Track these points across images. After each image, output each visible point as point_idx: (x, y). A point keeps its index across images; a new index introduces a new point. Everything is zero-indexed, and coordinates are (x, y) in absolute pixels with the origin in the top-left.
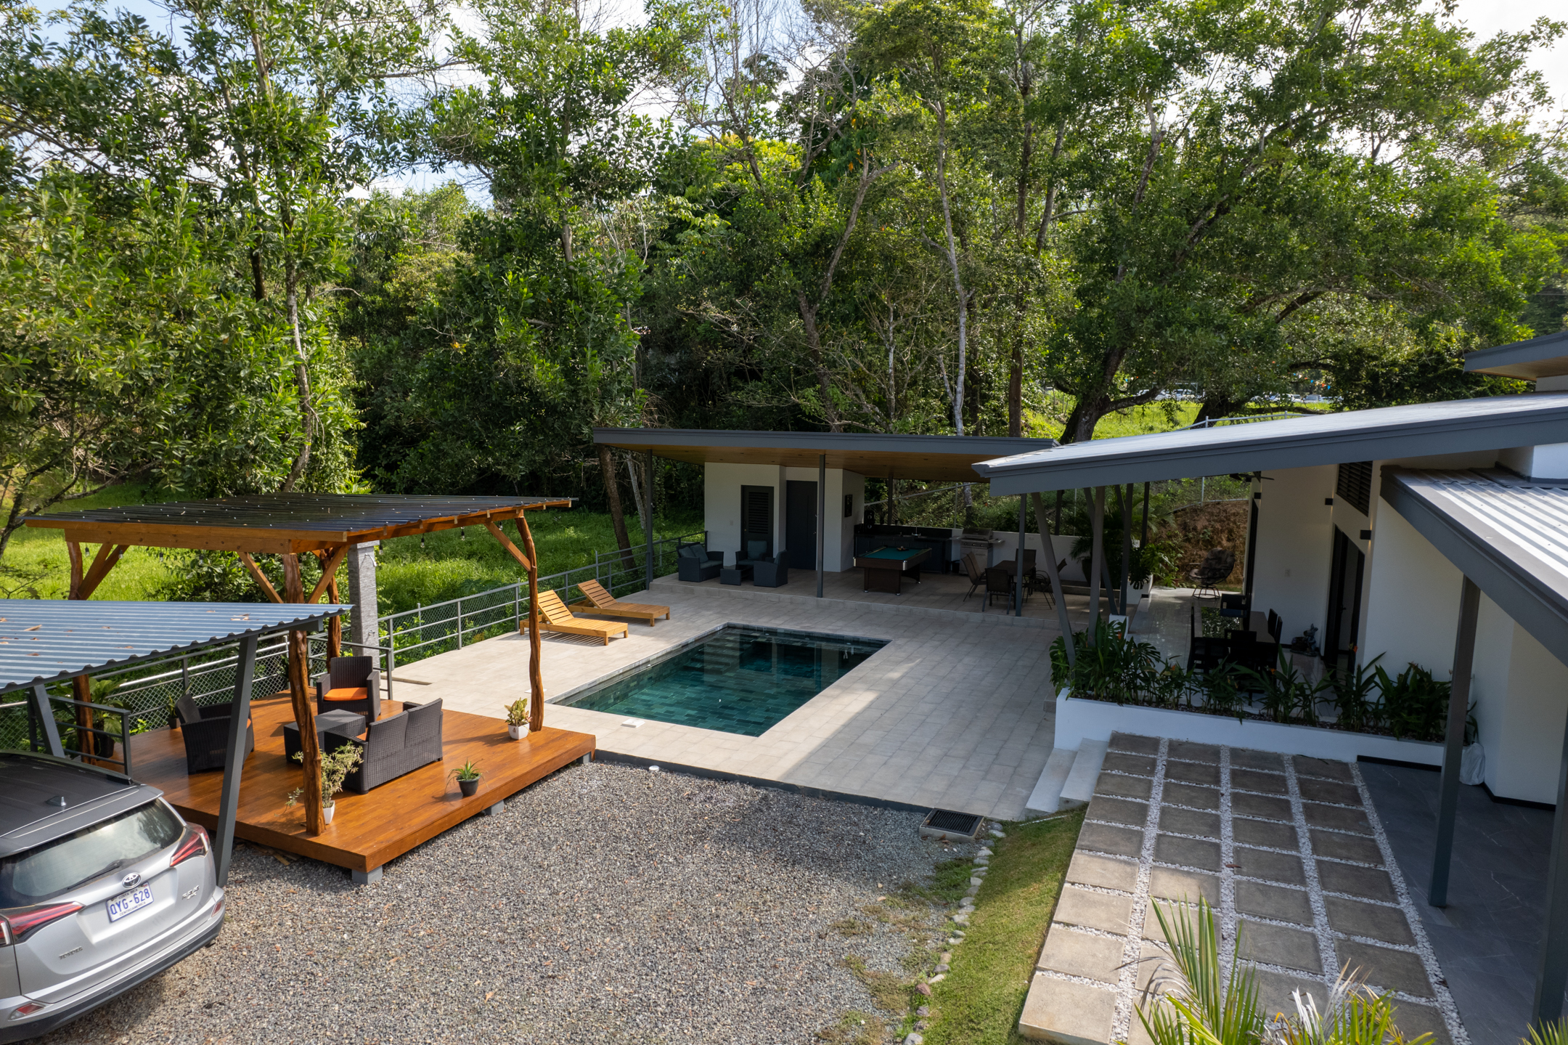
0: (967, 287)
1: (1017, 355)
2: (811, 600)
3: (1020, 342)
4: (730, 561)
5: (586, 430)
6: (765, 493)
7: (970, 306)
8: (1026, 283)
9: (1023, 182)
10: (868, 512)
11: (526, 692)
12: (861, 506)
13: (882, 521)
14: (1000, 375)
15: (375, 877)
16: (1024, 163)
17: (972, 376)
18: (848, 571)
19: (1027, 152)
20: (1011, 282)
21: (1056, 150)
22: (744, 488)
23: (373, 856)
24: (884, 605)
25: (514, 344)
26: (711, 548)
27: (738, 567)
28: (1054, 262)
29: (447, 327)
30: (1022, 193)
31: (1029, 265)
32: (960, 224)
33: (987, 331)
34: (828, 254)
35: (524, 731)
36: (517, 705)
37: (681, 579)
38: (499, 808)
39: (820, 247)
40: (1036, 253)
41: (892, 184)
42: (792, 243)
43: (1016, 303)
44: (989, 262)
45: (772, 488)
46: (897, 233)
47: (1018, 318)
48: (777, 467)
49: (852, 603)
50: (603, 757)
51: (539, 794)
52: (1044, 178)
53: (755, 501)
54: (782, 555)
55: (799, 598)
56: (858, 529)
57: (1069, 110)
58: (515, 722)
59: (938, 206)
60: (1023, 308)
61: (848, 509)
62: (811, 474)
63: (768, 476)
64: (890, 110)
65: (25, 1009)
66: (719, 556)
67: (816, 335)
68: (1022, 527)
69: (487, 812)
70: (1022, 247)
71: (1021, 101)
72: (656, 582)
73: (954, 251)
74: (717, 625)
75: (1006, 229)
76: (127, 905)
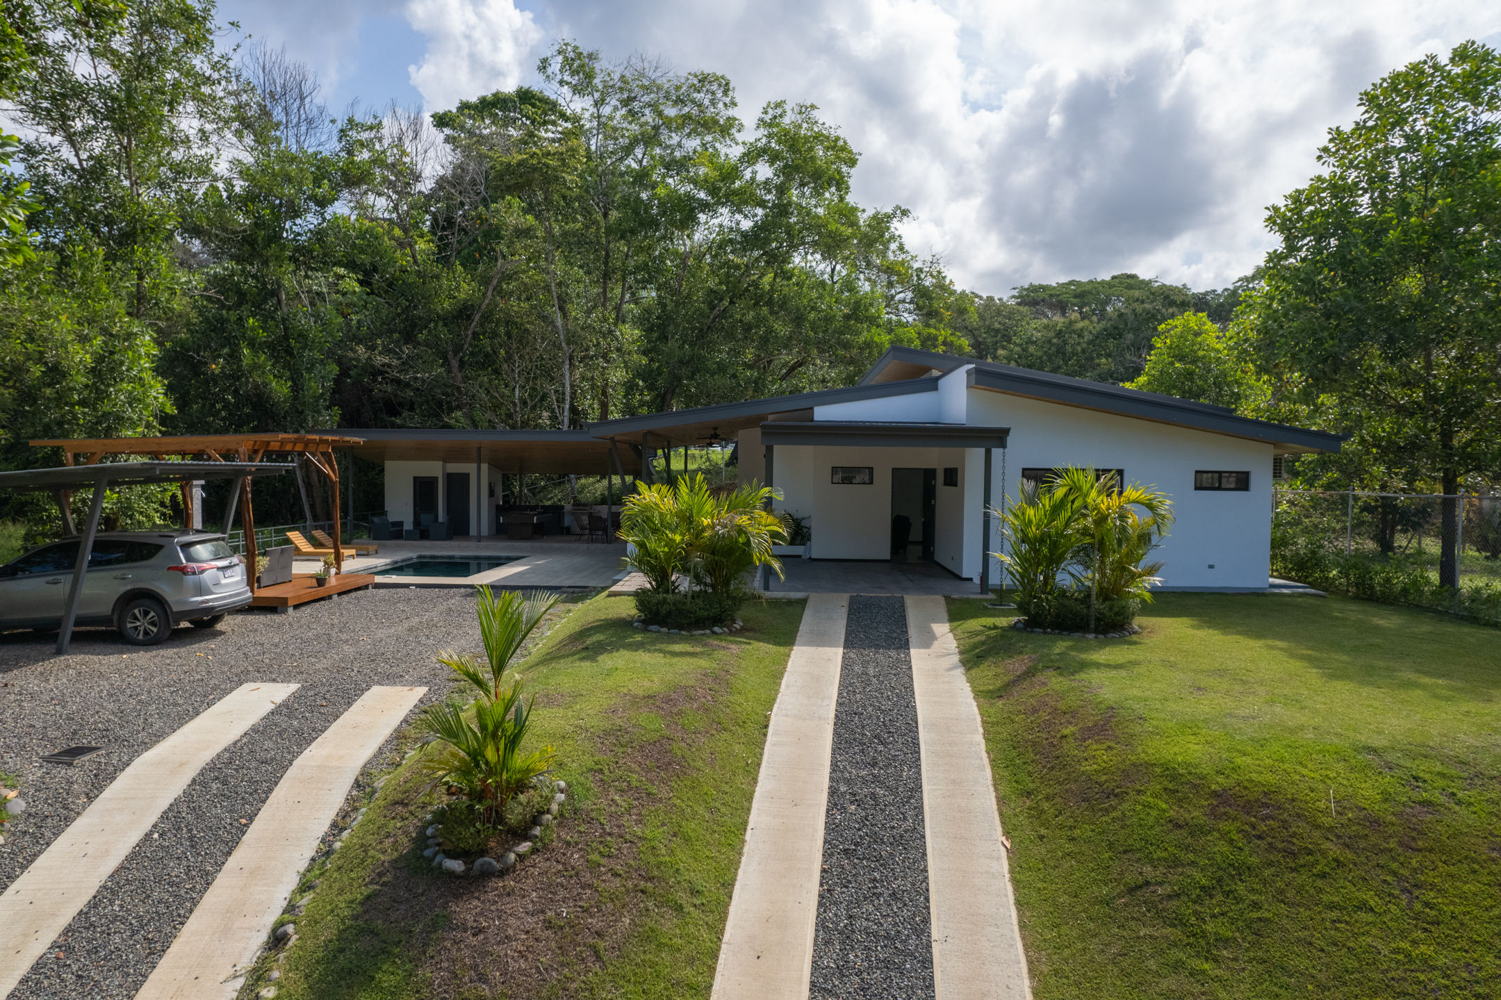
0: (568, 344)
1: (604, 393)
2: (474, 544)
3: (607, 384)
4: (408, 525)
6: (432, 482)
7: (571, 358)
8: (609, 344)
9: (606, 276)
10: (505, 495)
12: (500, 491)
13: (515, 501)
14: (593, 409)
16: (606, 263)
17: (573, 410)
18: (493, 535)
19: (607, 256)
20: (599, 343)
21: (627, 255)
22: (415, 479)
23: (292, 598)
24: (523, 544)
25: (255, 366)
26: (393, 520)
27: (414, 529)
28: (630, 333)
29: (202, 354)
30: (605, 283)
31: (610, 332)
32: (563, 302)
33: (583, 378)
34: (469, 317)
35: (333, 569)
39: (464, 312)
40: (616, 324)
41: (516, 273)
42: (443, 309)
43: (603, 357)
44: (583, 329)
45: (437, 478)
46: (516, 306)
47: (604, 368)
48: (441, 463)
49: (501, 544)
51: (353, 594)
52: (619, 275)
53: (424, 488)
54: (444, 522)
55: (465, 544)
56: (499, 508)
57: (633, 232)
58: (328, 565)
59: (547, 288)
60: (608, 362)
61: (492, 493)
62: (465, 468)
63: (433, 469)
64: (512, 220)
65: (203, 602)
66: (401, 524)
67: (459, 375)
68: (610, 503)
70: (605, 320)
71: (603, 224)
73: (559, 322)
75: (595, 307)
76: (229, 573)
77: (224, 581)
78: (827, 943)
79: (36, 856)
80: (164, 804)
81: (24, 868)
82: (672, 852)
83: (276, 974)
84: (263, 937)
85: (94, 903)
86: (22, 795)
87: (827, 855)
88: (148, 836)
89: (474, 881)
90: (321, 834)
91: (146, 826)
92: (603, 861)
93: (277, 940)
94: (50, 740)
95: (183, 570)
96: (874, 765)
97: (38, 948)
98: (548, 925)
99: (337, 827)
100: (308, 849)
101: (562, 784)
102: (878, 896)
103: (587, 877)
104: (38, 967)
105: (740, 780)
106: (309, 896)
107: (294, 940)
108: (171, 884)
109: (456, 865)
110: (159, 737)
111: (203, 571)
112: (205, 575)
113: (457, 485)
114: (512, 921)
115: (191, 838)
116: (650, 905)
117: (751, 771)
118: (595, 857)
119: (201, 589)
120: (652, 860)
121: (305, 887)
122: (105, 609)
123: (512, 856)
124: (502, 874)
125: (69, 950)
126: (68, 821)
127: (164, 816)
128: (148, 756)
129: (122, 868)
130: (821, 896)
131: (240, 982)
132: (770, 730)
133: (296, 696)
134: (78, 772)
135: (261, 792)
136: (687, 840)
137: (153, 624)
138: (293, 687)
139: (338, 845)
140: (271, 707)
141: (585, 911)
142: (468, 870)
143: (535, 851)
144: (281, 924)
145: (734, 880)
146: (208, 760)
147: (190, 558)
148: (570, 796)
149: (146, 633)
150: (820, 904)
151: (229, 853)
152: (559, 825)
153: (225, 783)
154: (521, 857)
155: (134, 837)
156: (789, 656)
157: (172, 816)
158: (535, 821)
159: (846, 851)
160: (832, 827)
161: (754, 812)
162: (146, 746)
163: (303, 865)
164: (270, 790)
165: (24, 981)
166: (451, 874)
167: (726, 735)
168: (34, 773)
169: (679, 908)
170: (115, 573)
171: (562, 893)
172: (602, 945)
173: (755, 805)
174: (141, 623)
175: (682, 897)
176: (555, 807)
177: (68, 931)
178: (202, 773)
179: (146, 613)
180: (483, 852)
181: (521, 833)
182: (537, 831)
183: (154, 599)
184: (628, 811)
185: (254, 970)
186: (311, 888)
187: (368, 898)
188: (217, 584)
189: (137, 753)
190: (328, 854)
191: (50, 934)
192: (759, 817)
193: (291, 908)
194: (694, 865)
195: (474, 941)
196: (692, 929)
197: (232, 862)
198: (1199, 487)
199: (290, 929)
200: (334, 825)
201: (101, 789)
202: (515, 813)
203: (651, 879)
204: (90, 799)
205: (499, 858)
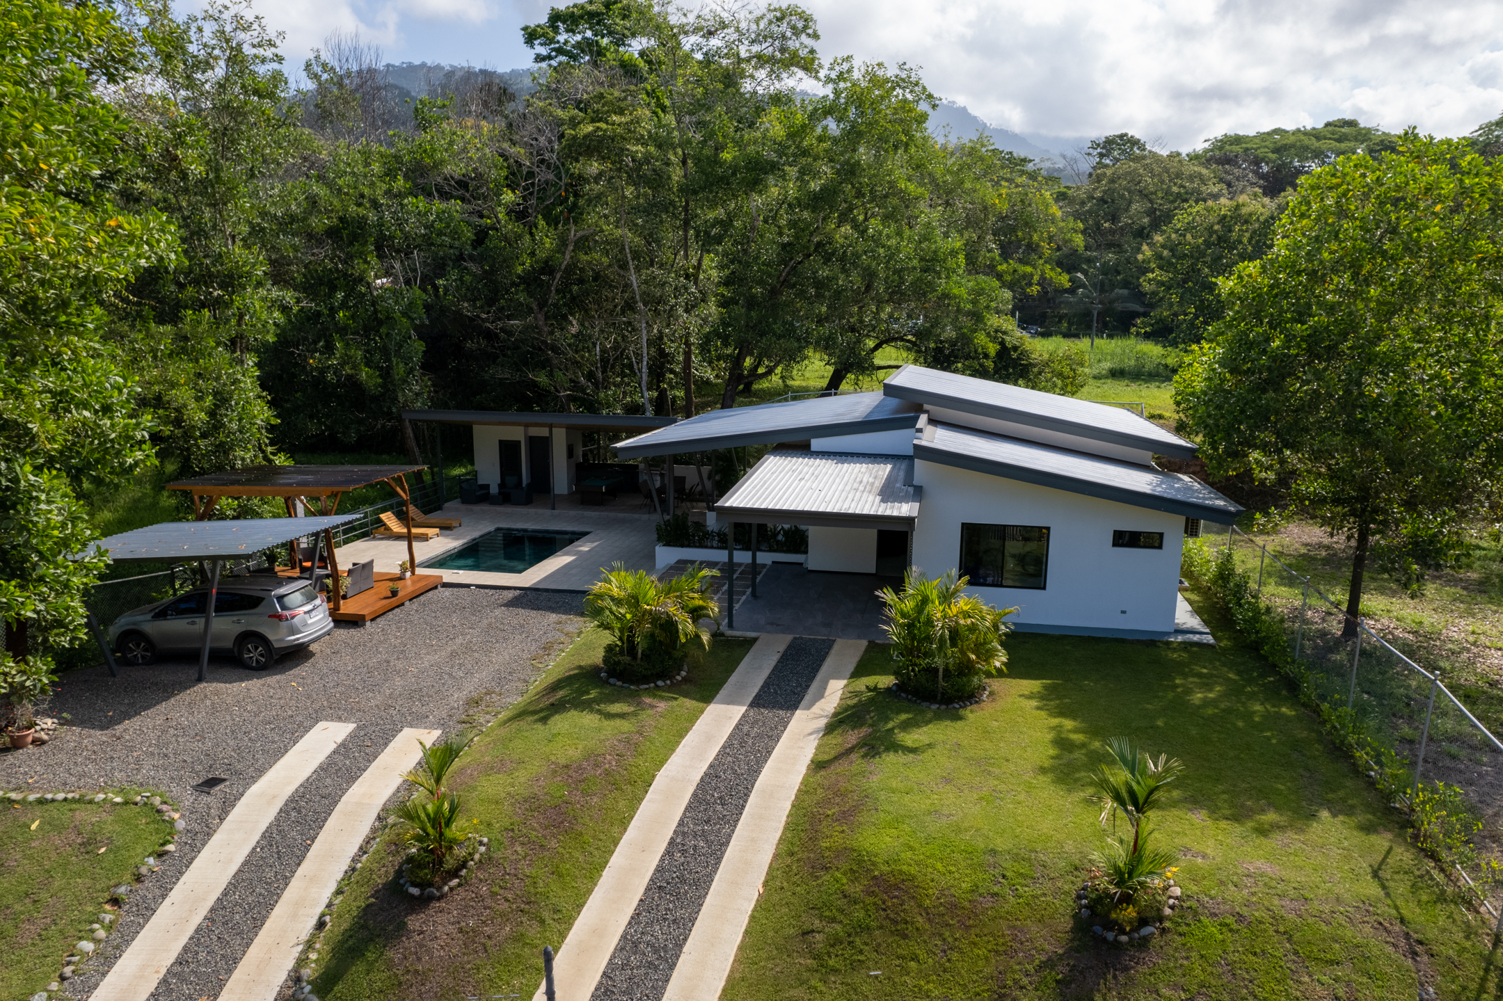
2: (548, 512)
4: (494, 490)
5: (394, 410)
6: (516, 444)
10: (585, 455)
11: (407, 557)
12: (579, 450)
15: (368, 623)
18: (571, 494)
22: (501, 442)
23: (369, 614)
24: (592, 514)
26: (480, 482)
27: (500, 493)
29: (301, 347)
34: (552, 273)
35: (408, 574)
36: (404, 563)
37: (463, 502)
38: (407, 603)
42: (524, 270)
45: (519, 442)
48: (522, 428)
49: (572, 513)
50: (446, 585)
51: (422, 598)
53: (508, 450)
54: (528, 485)
55: (540, 511)
56: (578, 466)
58: (404, 570)
61: (570, 452)
62: (544, 432)
63: (516, 433)
65: (295, 640)
66: (487, 487)
67: (545, 329)
69: (403, 604)
72: (447, 505)
74: (491, 528)
76: (314, 613)
77: (310, 622)
78: (622, 949)
79: (193, 859)
80: (263, 827)
81: (187, 867)
82: (547, 885)
83: (318, 946)
84: (313, 922)
85: (225, 893)
86: (183, 816)
87: (648, 889)
88: (254, 849)
89: (423, 902)
90: (352, 854)
91: (253, 843)
92: (502, 892)
93: (321, 925)
94: (196, 773)
95: (280, 618)
96: (707, 822)
97: (197, 919)
98: (461, 930)
99: (363, 850)
100: (344, 865)
101: (485, 840)
102: (665, 919)
103: (488, 902)
104: (197, 931)
105: (615, 829)
106: (340, 898)
107: (328, 927)
108: (267, 883)
109: (415, 891)
110: (261, 772)
111: (293, 617)
112: (295, 620)
113: (540, 448)
114: (440, 928)
115: (278, 852)
116: (524, 919)
117: (624, 824)
118: (496, 889)
119: (293, 631)
120: (532, 890)
121: (339, 892)
122: (229, 644)
123: (446, 888)
124: (439, 899)
125: (213, 921)
126: (209, 835)
127: (263, 836)
128: (255, 789)
129: (240, 871)
130: (632, 918)
131: (300, 948)
132: (651, 788)
133: (352, 736)
134: (212, 800)
135: (320, 821)
136: (560, 876)
137: (262, 655)
138: (351, 727)
139: (359, 865)
140: (335, 746)
141: (484, 922)
142: (422, 894)
143: (460, 885)
144: (323, 915)
145: (585, 903)
146: (290, 793)
147: (284, 608)
148: (488, 849)
149: (257, 661)
150: (630, 923)
151: (299, 865)
152: (478, 868)
153: (299, 812)
154: (451, 889)
155: (246, 851)
156: (702, 712)
157: (267, 835)
158: (464, 865)
159: (660, 887)
160: (659, 870)
161: (615, 854)
162: (254, 780)
163: (340, 876)
164: (326, 819)
165: (191, 938)
166: (412, 896)
167: (617, 793)
168: (188, 798)
169: (542, 922)
170: (235, 618)
171: (472, 911)
172: (489, 943)
173: (618, 849)
174: (254, 654)
175: (546, 915)
176: (477, 857)
177: (212, 910)
178: (286, 804)
179: (256, 648)
180: (431, 885)
181: (454, 873)
182: (464, 872)
183: (261, 639)
184: (524, 858)
185: (308, 941)
186: (342, 893)
187: (368, 906)
188: (306, 625)
189: (247, 787)
190: (354, 869)
191: (203, 911)
192: (616, 860)
193: (329, 905)
194: (561, 893)
195: (418, 938)
196: (548, 934)
197: (301, 871)
198: (1115, 544)
199: (327, 919)
200: (361, 848)
201: (227, 813)
202: (449, 863)
203: (528, 903)
204: (222, 820)
205: (439, 888)
